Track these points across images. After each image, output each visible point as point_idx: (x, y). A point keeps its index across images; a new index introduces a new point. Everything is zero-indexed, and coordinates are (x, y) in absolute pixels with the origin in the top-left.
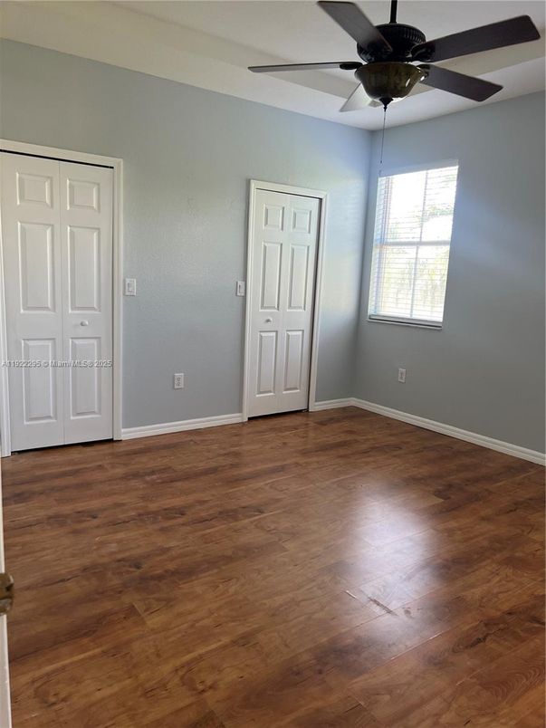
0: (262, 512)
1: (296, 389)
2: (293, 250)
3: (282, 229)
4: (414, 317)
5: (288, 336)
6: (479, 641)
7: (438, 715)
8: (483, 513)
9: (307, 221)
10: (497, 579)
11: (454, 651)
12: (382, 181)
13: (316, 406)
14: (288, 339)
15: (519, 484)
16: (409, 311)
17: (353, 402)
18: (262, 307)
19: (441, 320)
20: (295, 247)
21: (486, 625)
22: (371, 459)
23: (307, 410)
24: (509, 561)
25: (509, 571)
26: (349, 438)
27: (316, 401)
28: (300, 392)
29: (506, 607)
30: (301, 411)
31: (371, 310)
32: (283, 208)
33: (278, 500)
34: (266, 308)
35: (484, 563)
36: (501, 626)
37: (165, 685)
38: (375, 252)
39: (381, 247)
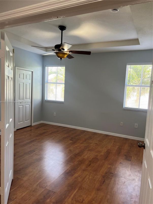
0: (35, 151)
1: (28, 120)
2: (26, 84)
3: (23, 79)
4: (56, 100)
5: (26, 106)
6: (90, 165)
7: (89, 178)
8: (81, 142)
9: (29, 77)
10: (88, 154)
11: (87, 167)
12: (46, 68)
13: (33, 124)
14: (26, 107)
15: (85, 135)
16: (55, 99)
17: (42, 122)
18: (19, 99)
19: (63, 101)
20: (27, 83)
21: (90, 162)
22: (53, 135)
23: (31, 125)
24: (89, 150)
25: (89, 152)
26: (45, 131)
27: (33, 123)
28: (29, 121)
29: (92, 158)
30: (29, 126)
31: (45, 99)
32: (23, 74)
33: (37, 148)
34: (20, 99)
35: (85, 152)
36: (92, 161)
37: (37, 189)
38: (46, 84)
39: (47, 83)
